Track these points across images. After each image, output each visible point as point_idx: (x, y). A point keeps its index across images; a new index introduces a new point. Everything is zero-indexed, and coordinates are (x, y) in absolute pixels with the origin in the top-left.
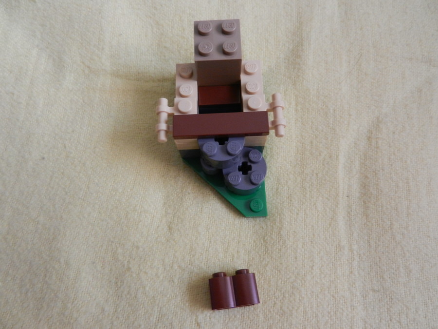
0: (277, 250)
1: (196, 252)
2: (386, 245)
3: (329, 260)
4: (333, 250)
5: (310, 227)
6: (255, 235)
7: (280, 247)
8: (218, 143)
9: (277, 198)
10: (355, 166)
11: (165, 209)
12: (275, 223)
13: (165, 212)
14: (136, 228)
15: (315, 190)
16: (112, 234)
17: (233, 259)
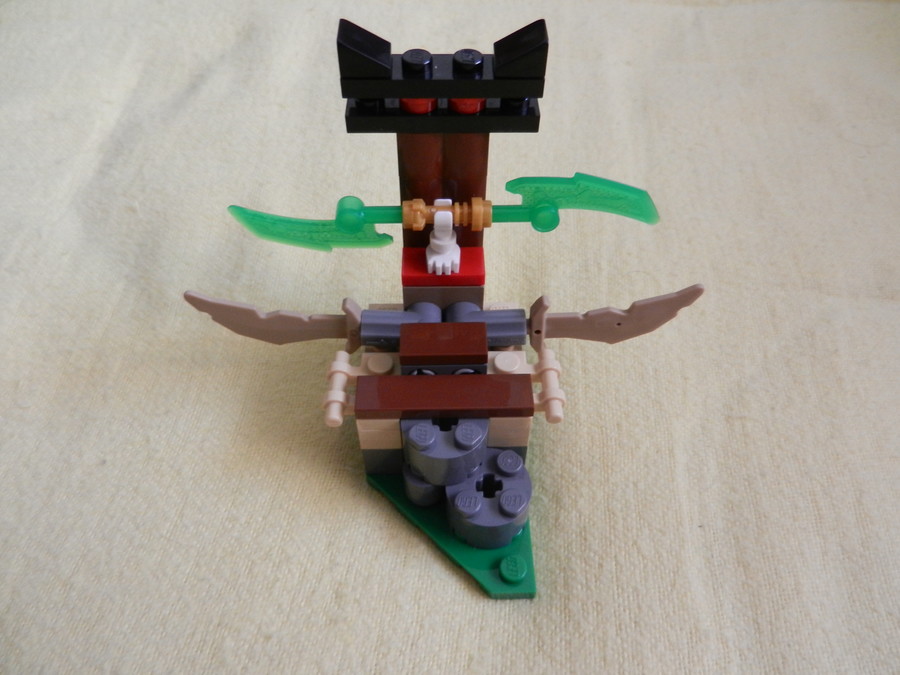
0: (563, 643)
1: (389, 649)
2: (794, 629)
3: (677, 662)
4: (685, 641)
5: (631, 590)
6: (515, 614)
7: (568, 637)
8: (438, 428)
9: (557, 536)
10: (708, 470)
11: (329, 554)
12: (556, 588)
13: (330, 561)
14: (267, 595)
15: (634, 515)
16: (217, 609)
17: (468, 666)
